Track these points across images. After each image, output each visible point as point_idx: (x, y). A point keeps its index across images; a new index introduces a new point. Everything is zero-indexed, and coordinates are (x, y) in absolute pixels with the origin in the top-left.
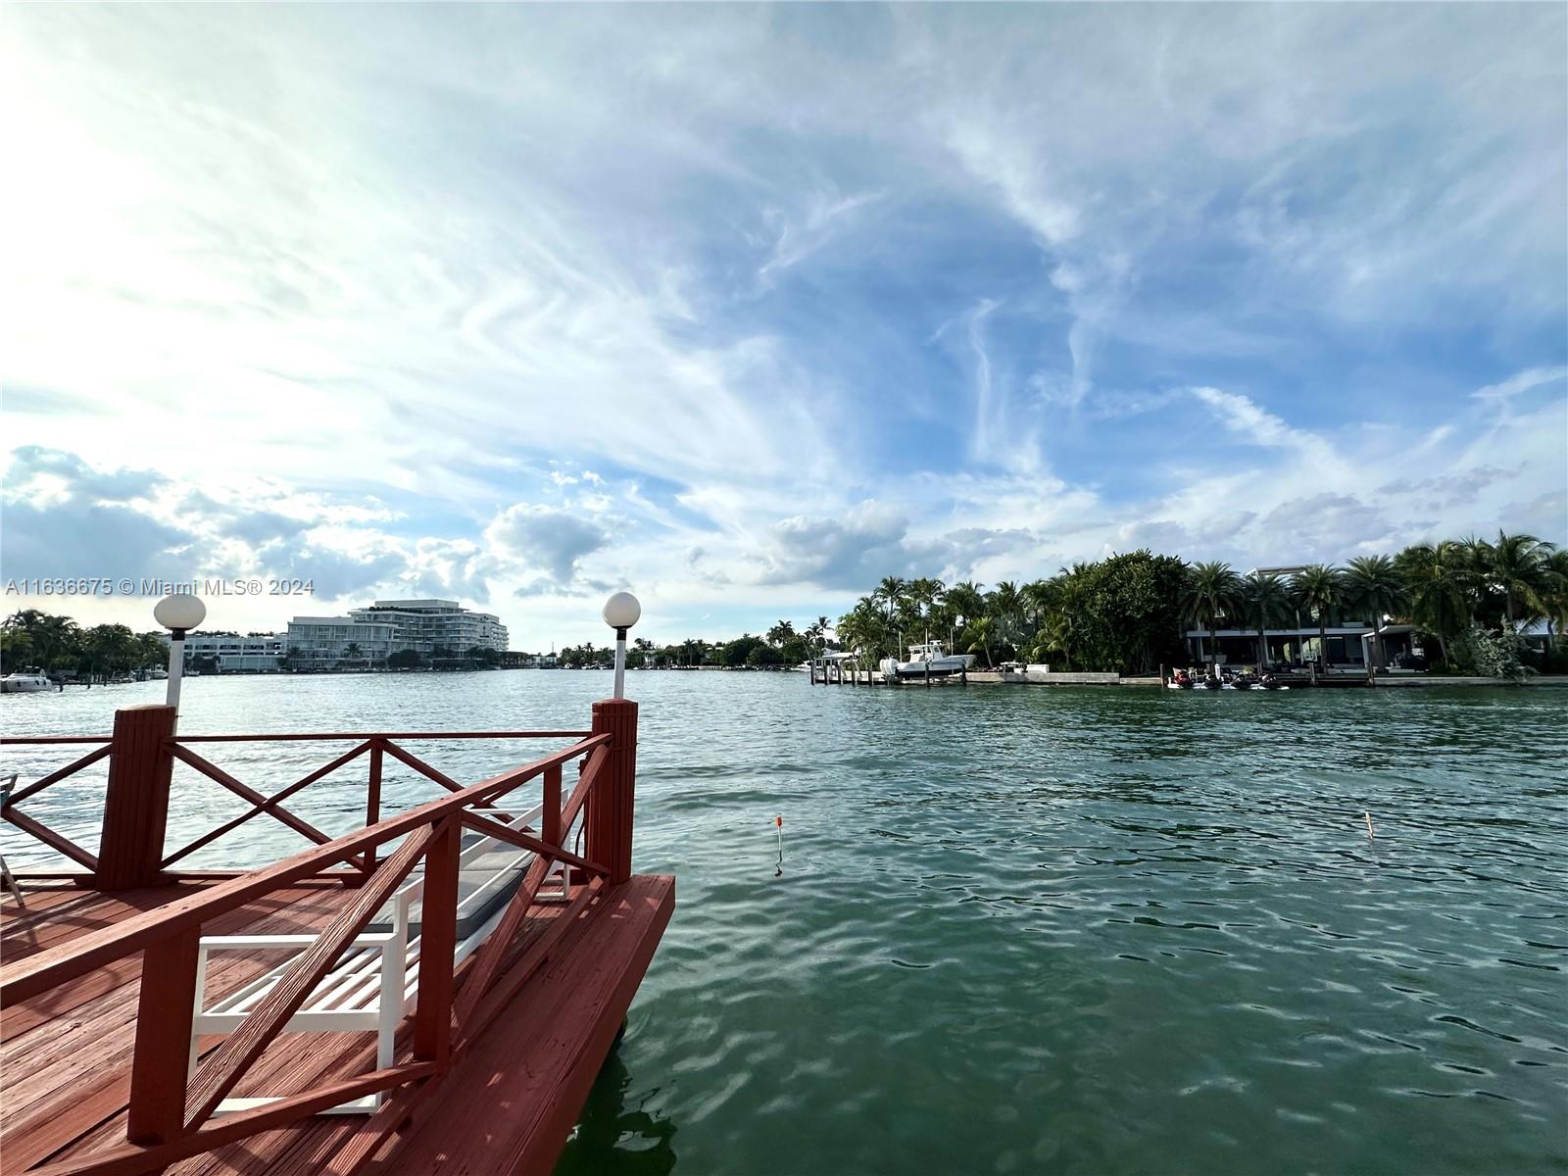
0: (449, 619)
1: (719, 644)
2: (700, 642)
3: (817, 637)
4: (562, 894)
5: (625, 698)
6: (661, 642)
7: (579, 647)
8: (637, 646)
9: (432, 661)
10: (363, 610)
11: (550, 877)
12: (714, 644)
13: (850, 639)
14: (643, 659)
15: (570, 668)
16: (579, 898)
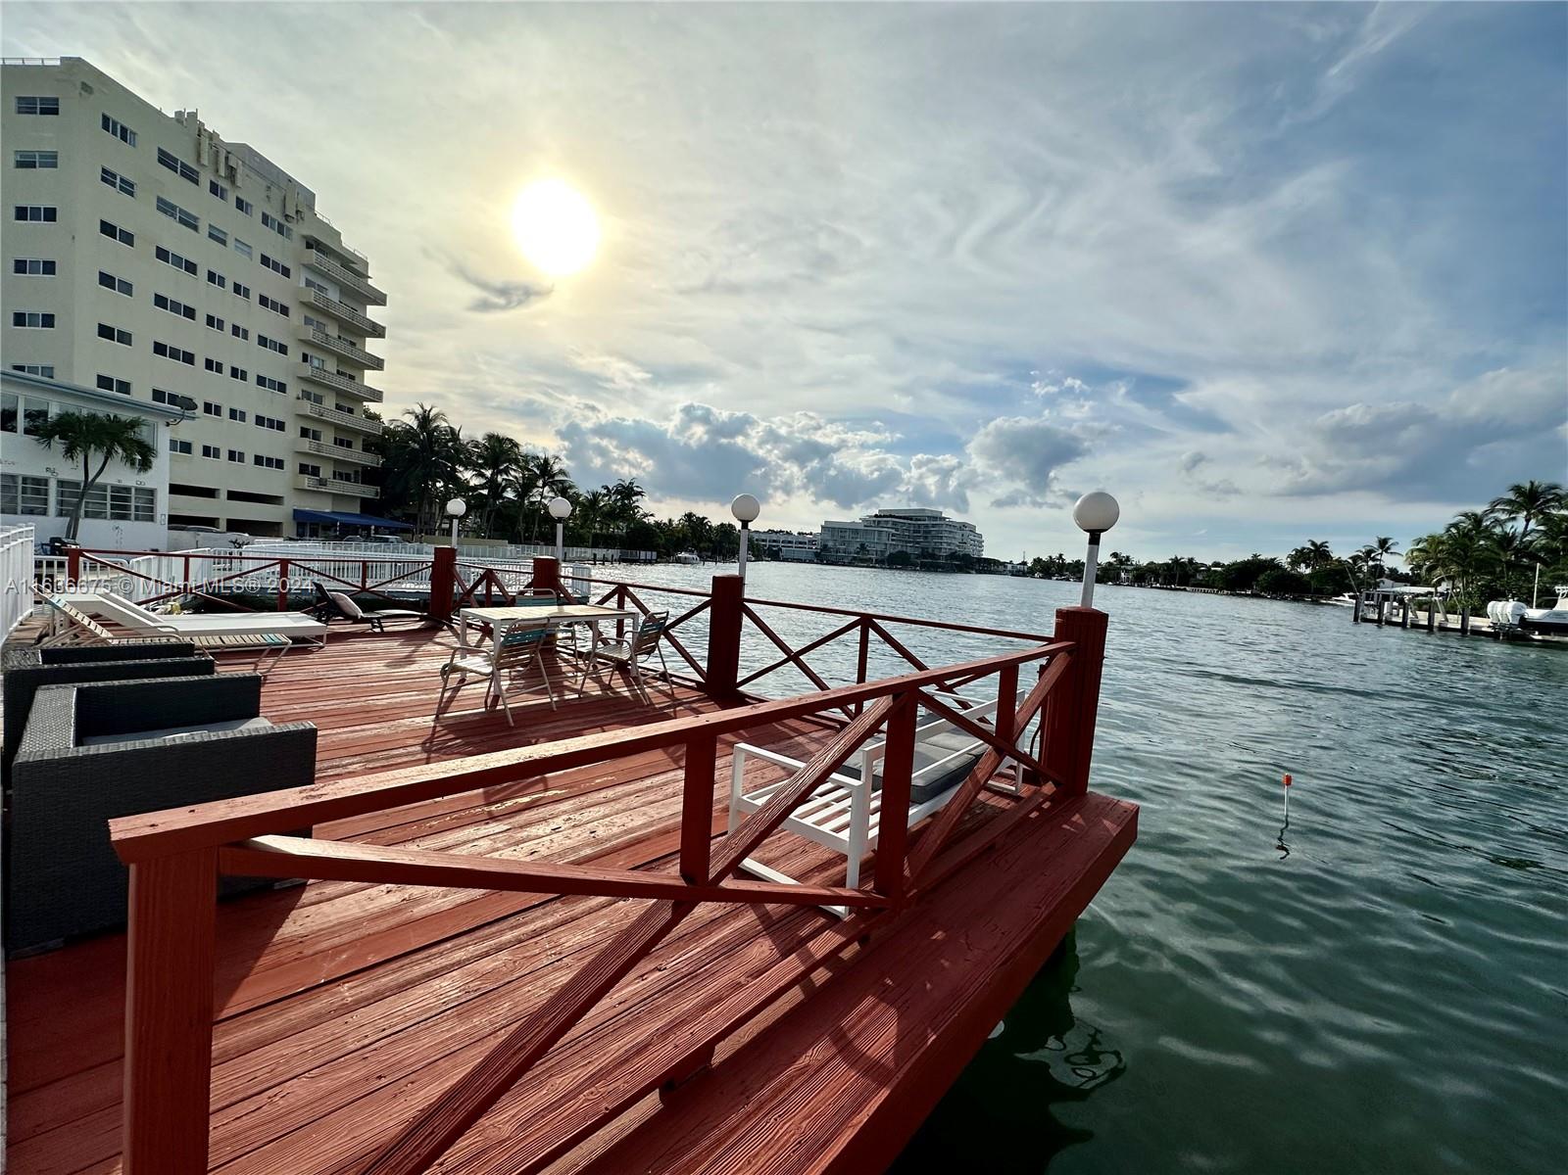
0: (934, 526)
1: (1216, 564)
2: (1191, 560)
3: (1371, 563)
4: (1014, 788)
5: (1093, 607)
6: (1142, 559)
7: (1050, 557)
8: (1112, 560)
9: (919, 561)
10: (870, 517)
11: (1003, 769)
12: (1209, 563)
13: (1431, 569)
14: (1119, 574)
15: (1040, 578)
16: (1030, 798)
